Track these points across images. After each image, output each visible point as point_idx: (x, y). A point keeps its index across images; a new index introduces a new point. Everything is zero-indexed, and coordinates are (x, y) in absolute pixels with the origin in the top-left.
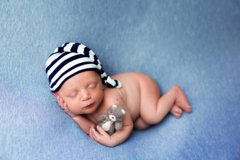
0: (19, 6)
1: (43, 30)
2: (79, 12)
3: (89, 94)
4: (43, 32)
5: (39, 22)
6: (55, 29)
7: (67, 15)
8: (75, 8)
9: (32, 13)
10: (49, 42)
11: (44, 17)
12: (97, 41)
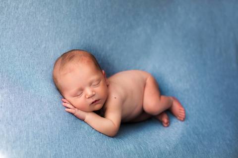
0: (26, 13)
1: (49, 33)
2: (81, 17)
3: (93, 91)
4: (49, 34)
5: (45, 26)
6: (60, 31)
7: (70, 20)
8: (78, 14)
9: (38, 19)
10: (55, 43)
11: (49, 22)
12: (98, 42)
